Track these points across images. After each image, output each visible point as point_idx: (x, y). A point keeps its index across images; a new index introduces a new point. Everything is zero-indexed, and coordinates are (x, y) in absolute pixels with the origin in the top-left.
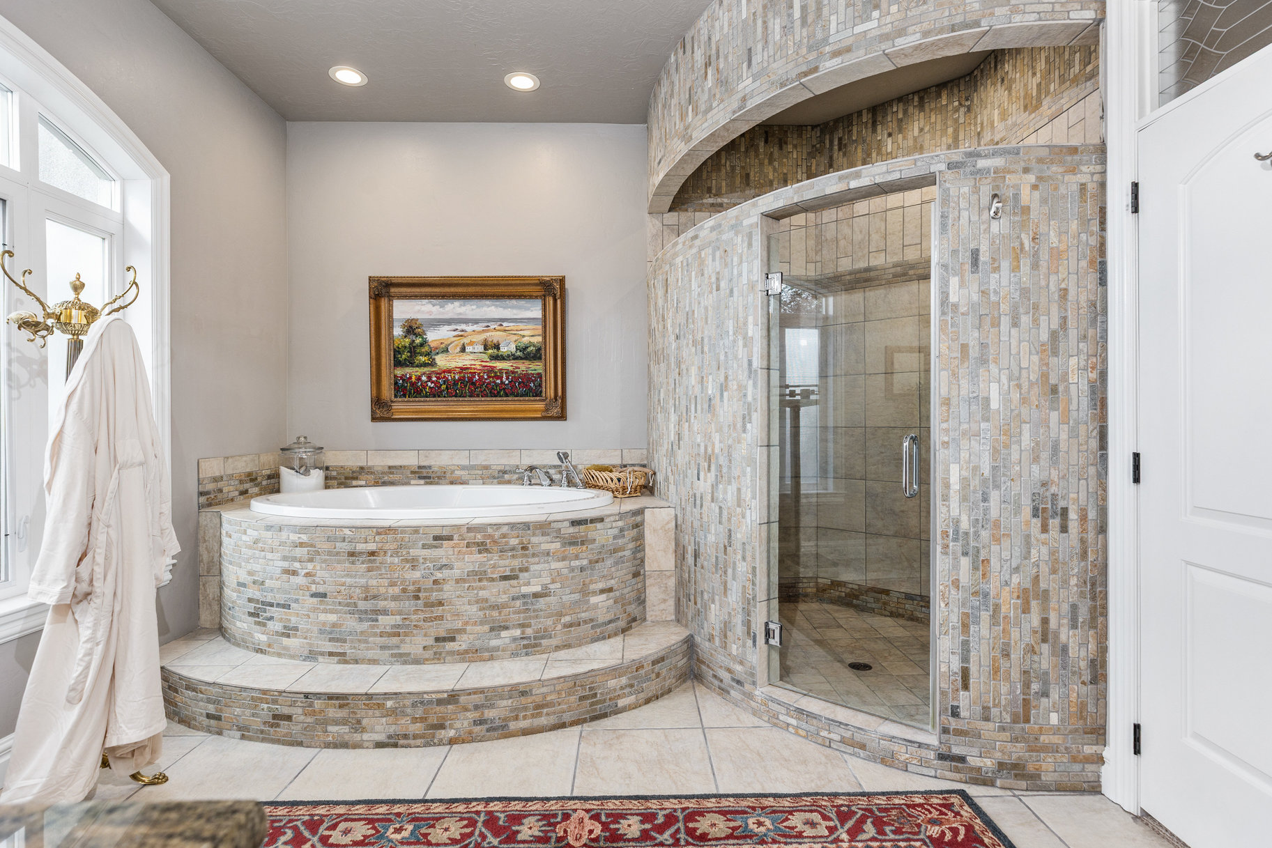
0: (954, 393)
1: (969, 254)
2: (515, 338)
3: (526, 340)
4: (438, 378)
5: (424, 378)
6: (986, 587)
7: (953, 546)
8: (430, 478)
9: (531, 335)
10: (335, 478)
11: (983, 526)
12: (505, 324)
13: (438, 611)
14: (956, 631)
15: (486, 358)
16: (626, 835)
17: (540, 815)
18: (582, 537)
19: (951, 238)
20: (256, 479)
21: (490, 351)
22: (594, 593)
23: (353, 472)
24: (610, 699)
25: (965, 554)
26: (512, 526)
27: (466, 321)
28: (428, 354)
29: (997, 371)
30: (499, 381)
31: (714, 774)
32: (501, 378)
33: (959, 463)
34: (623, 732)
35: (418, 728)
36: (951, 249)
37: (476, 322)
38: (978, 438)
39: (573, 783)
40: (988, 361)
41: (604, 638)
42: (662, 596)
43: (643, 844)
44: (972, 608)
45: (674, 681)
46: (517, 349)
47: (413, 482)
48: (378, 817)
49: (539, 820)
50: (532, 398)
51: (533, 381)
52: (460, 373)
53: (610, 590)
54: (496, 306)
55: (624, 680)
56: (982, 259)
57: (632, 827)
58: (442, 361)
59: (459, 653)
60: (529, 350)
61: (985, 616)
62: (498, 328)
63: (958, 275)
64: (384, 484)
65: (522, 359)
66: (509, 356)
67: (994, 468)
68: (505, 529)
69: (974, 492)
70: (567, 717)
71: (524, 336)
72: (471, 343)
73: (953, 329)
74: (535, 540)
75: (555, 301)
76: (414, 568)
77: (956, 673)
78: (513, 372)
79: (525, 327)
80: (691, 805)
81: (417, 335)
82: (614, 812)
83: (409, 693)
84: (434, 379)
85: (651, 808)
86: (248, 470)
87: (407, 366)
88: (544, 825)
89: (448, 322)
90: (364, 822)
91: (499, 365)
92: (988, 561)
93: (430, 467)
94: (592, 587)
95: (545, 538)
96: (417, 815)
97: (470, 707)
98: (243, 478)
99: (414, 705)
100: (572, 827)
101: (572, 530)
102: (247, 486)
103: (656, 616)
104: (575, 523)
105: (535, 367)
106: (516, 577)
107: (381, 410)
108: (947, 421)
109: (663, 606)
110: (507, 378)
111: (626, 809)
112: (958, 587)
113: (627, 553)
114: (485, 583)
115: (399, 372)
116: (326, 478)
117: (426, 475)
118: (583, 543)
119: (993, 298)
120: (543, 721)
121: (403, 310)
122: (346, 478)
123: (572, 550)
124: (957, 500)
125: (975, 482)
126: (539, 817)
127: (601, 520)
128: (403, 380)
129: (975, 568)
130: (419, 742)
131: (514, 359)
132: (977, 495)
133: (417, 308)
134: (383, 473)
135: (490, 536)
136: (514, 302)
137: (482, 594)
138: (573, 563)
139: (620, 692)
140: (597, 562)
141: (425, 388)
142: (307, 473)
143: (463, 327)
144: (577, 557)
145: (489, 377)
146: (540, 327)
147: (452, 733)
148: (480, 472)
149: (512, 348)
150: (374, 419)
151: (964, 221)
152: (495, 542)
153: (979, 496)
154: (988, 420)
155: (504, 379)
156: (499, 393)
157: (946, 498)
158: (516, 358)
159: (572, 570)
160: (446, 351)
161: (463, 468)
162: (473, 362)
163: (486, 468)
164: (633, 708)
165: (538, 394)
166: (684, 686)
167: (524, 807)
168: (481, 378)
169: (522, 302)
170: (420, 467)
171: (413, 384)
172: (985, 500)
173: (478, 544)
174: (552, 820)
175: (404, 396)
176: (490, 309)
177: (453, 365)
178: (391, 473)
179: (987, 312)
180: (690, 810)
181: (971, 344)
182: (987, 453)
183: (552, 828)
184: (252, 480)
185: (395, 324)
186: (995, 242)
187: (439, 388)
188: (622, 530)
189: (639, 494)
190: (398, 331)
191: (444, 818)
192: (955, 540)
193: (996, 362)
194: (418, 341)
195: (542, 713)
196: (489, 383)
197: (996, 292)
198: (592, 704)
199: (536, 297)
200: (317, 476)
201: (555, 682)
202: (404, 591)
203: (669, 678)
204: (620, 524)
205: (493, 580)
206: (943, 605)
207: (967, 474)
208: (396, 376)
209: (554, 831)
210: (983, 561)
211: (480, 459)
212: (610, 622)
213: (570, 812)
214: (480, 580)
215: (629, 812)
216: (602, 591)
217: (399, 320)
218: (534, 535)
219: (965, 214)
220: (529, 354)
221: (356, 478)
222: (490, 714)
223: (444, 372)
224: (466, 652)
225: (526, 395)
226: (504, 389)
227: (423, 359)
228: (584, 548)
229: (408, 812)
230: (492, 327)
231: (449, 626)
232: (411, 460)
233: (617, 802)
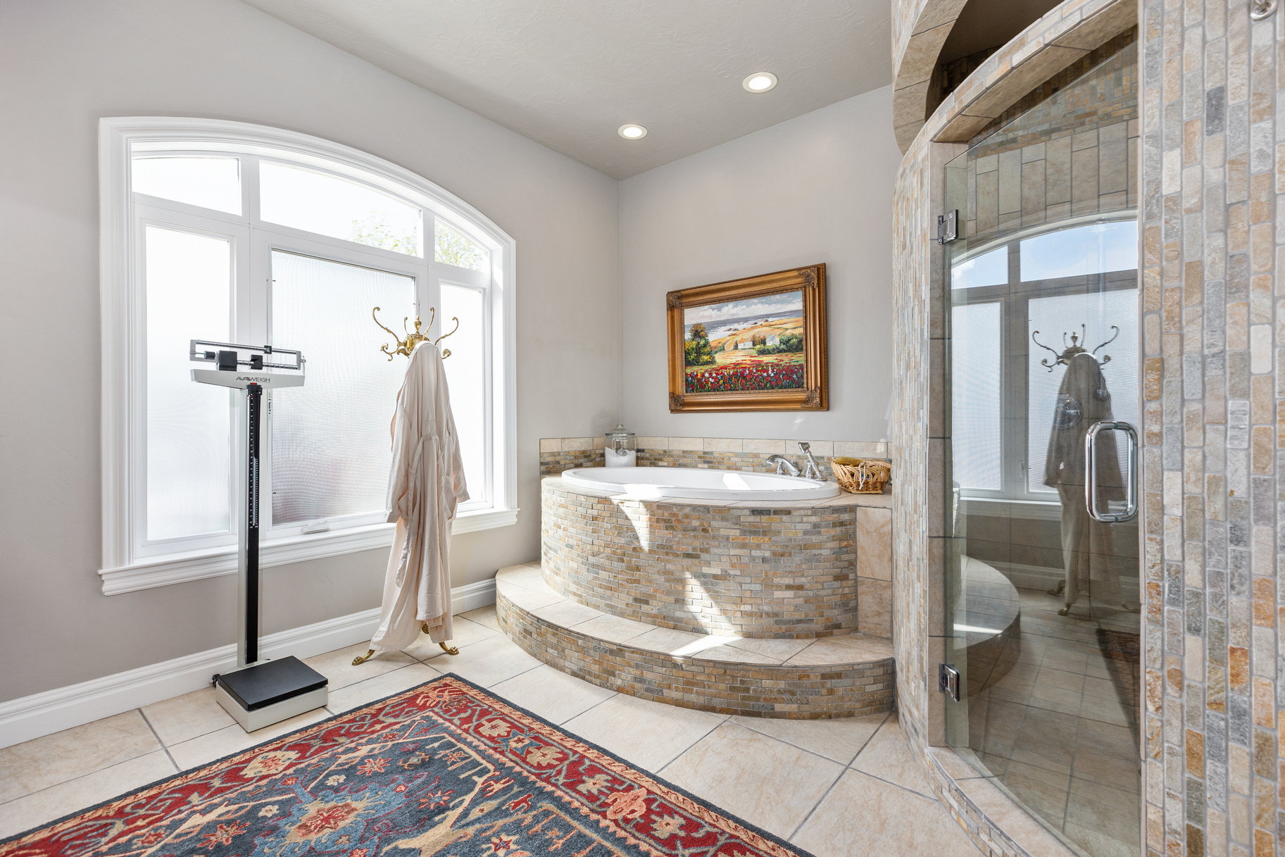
0: (1171, 349)
1: (1201, 103)
2: (779, 332)
3: (789, 333)
4: (717, 374)
5: (707, 375)
6: (1241, 699)
7: (1169, 611)
8: (711, 462)
9: (794, 328)
10: (647, 459)
11: (1232, 587)
12: (770, 319)
13: (637, 575)
14: (1177, 761)
15: (754, 352)
16: (655, 830)
17: (612, 776)
18: (764, 527)
19: (1165, 86)
20: (590, 456)
21: (758, 347)
22: (779, 587)
23: (660, 455)
24: (765, 699)
25: (1196, 631)
26: (695, 508)
27: (738, 321)
28: (709, 354)
29: (1267, 302)
30: (765, 374)
31: (806, 819)
32: (767, 371)
33: (1182, 469)
34: (761, 736)
35: (595, 668)
36: (1166, 103)
37: (746, 320)
38: (1222, 427)
39: (669, 763)
40: (1247, 287)
41: (791, 637)
42: (875, 608)
43: (660, 848)
44: (1210, 729)
45: (858, 705)
46: (781, 343)
47: (700, 466)
48: (520, 725)
49: (607, 781)
50: (794, 390)
51: (796, 373)
52: (733, 368)
53: (800, 587)
54: (762, 303)
55: (782, 685)
56: (1230, 102)
57: (667, 826)
58: (720, 359)
59: (648, 615)
60: (792, 342)
61: (1240, 754)
62: (764, 324)
63: (1177, 146)
64: (680, 466)
65: (784, 351)
66: (774, 350)
67: (1258, 483)
68: (687, 510)
69: (1213, 524)
70: (716, 702)
71: (787, 329)
72: (743, 341)
73: (1170, 240)
74: (715, 524)
75: (814, 290)
76: (619, 534)
77: (1176, 832)
78: (777, 365)
79: (788, 320)
80: (743, 837)
81: (701, 337)
82: (669, 805)
83: (593, 638)
84: (714, 375)
85: (703, 819)
86: (583, 449)
87: (695, 365)
88: (606, 787)
89: (724, 323)
90: (509, 725)
91: (766, 359)
92: (1246, 654)
93: (712, 453)
94: (776, 580)
95: (724, 524)
96: (540, 735)
97: (632, 663)
98: (578, 454)
99: (595, 649)
100: (623, 800)
101: (752, 519)
102: (582, 461)
103: (870, 629)
104: (756, 512)
105: (798, 358)
106: (697, 557)
107: (678, 404)
108: (1159, 398)
109: (876, 620)
110: (773, 371)
111: (682, 808)
112: (1180, 685)
113: (825, 552)
114: (671, 557)
115: (689, 371)
116: (638, 458)
117: (709, 461)
118: (765, 533)
119: (1256, 167)
120: (693, 697)
121: (693, 316)
122: (655, 459)
123: (752, 540)
124: (1178, 534)
125: (1216, 506)
126: (610, 778)
127: (788, 512)
128: (692, 377)
129: (1217, 661)
130: (598, 681)
131: (778, 352)
132: (1222, 530)
133: (702, 313)
134: (679, 456)
135: (675, 515)
136: (778, 297)
137: (669, 566)
138: (753, 553)
139: (778, 696)
140: (782, 555)
141: (707, 383)
142: (624, 454)
143: (736, 326)
144: (758, 547)
145: (757, 371)
146: (802, 318)
147: (619, 682)
148: (751, 460)
149: (777, 341)
150: (672, 411)
151: (1192, 47)
152: (679, 521)
153: (1224, 530)
154: (1245, 394)
155: (770, 372)
156: (766, 385)
157: (1157, 529)
158: (780, 351)
159: (753, 559)
160: (723, 349)
161: (737, 455)
162: (744, 358)
163: (756, 456)
164: (795, 719)
165: (800, 385)
166: (875, 716)
167: (609, 764)
168: (751, 372)
169: (784, 296)
170: (705, 453)
171: (699, 380)
172: (1238, 538)
173: (665, 521)
174: (616, 786)
175: (693, 391)
176: (757, 307)
177: (728, 361)
178: (685, 457)
179: (1244, 195)
180: (738, 841)
181: (1208, 260)
182: (1242, 455)
183: (609, 792)
184: (585, 457)
185: (686, 329)
186: (1260, 63)
187: (718, 383)
188: (815, 526)
189: (880, 492)
190: (688, 336)
191: (552, 745)
192: (1173, 602)
193: (1265, 287)
194: (702, 342)
195: (692, 690)
196: (757, 377)
197: (1262, 155)
198: (744, 698)
199: (797, 289)
200: (631, 456)
201: (705, 664)
202: (614, 553)
203: (850, 700)
204: (814, 519)
205: (677, 556)
206: (1151, 708)
207: (1198, 490)
208: (686, 374)
209: (607, 795)
210: (1233, 651)
211: (751, 448)
212: (799, 621)
213: (636, 786)
214: (667, 554)
215: (681, 811)
216: (789, 587)
217: (688, 326)
218: (714, 519)
219: (1195, 35)
220: (791, 346)
221: (661, 460)
222: (648, 676)
223: (722, 368)
224: (655, 616)
225: (790, 387)
226: (770, 381)
227: (706, 358)
228: (767, 539)
229: (539, 731)
230: (759, 323)
231: (644, 590)
232: (697, 446)
233: (681, 797)
